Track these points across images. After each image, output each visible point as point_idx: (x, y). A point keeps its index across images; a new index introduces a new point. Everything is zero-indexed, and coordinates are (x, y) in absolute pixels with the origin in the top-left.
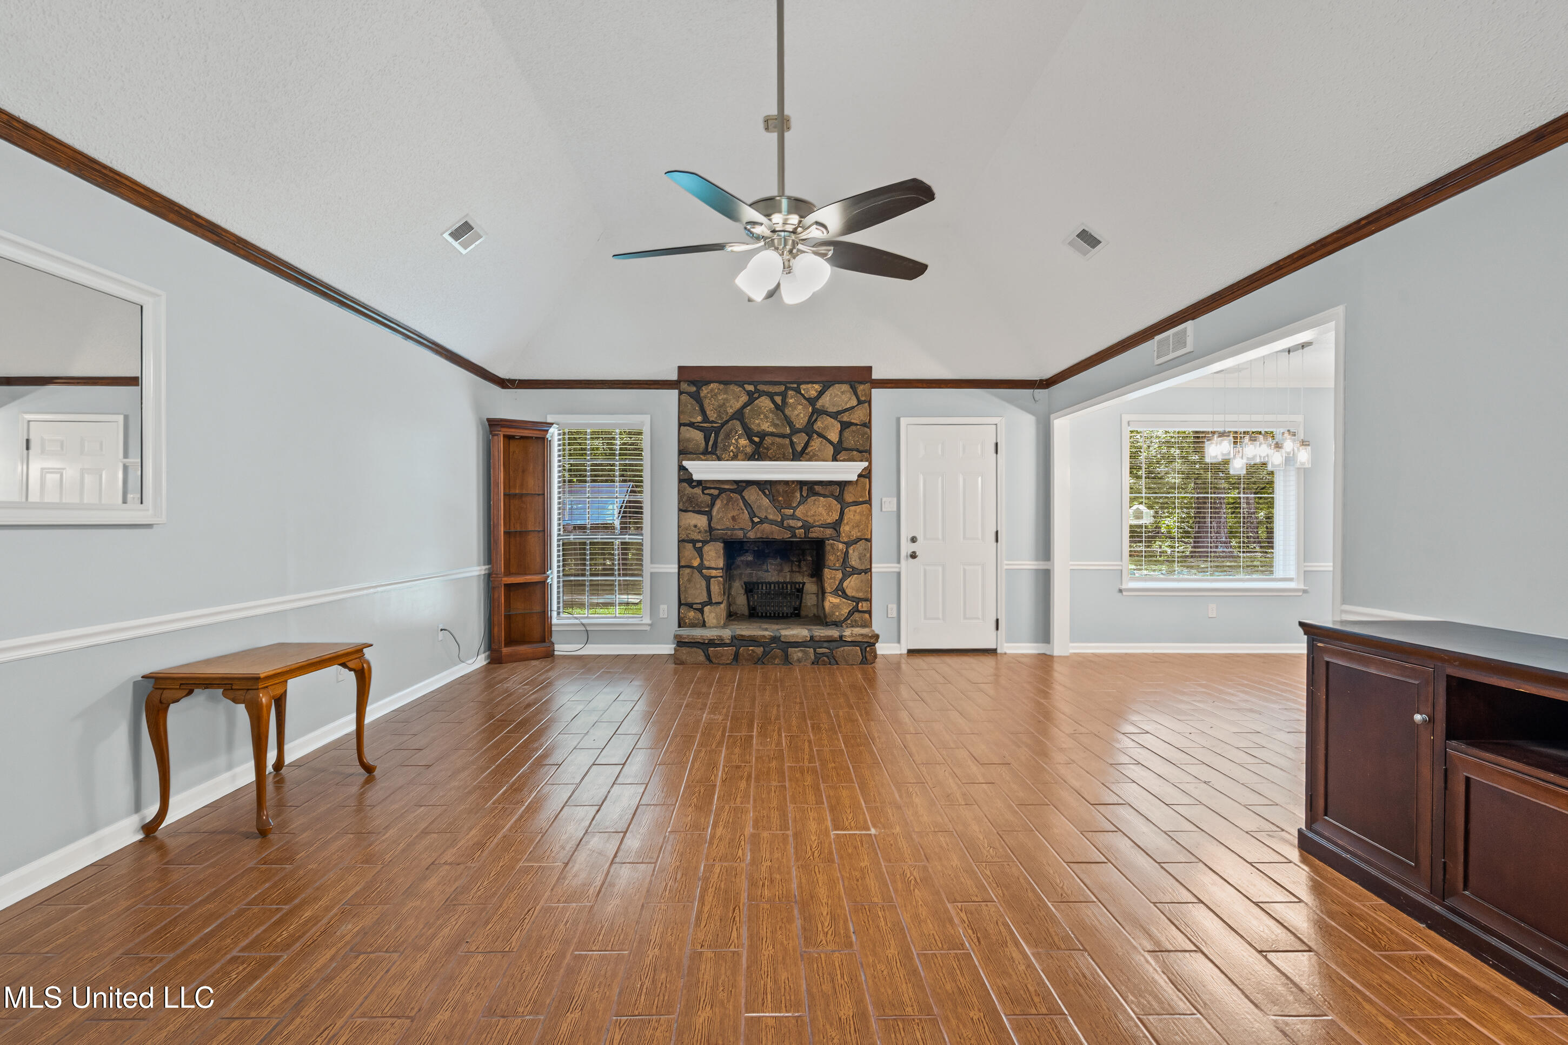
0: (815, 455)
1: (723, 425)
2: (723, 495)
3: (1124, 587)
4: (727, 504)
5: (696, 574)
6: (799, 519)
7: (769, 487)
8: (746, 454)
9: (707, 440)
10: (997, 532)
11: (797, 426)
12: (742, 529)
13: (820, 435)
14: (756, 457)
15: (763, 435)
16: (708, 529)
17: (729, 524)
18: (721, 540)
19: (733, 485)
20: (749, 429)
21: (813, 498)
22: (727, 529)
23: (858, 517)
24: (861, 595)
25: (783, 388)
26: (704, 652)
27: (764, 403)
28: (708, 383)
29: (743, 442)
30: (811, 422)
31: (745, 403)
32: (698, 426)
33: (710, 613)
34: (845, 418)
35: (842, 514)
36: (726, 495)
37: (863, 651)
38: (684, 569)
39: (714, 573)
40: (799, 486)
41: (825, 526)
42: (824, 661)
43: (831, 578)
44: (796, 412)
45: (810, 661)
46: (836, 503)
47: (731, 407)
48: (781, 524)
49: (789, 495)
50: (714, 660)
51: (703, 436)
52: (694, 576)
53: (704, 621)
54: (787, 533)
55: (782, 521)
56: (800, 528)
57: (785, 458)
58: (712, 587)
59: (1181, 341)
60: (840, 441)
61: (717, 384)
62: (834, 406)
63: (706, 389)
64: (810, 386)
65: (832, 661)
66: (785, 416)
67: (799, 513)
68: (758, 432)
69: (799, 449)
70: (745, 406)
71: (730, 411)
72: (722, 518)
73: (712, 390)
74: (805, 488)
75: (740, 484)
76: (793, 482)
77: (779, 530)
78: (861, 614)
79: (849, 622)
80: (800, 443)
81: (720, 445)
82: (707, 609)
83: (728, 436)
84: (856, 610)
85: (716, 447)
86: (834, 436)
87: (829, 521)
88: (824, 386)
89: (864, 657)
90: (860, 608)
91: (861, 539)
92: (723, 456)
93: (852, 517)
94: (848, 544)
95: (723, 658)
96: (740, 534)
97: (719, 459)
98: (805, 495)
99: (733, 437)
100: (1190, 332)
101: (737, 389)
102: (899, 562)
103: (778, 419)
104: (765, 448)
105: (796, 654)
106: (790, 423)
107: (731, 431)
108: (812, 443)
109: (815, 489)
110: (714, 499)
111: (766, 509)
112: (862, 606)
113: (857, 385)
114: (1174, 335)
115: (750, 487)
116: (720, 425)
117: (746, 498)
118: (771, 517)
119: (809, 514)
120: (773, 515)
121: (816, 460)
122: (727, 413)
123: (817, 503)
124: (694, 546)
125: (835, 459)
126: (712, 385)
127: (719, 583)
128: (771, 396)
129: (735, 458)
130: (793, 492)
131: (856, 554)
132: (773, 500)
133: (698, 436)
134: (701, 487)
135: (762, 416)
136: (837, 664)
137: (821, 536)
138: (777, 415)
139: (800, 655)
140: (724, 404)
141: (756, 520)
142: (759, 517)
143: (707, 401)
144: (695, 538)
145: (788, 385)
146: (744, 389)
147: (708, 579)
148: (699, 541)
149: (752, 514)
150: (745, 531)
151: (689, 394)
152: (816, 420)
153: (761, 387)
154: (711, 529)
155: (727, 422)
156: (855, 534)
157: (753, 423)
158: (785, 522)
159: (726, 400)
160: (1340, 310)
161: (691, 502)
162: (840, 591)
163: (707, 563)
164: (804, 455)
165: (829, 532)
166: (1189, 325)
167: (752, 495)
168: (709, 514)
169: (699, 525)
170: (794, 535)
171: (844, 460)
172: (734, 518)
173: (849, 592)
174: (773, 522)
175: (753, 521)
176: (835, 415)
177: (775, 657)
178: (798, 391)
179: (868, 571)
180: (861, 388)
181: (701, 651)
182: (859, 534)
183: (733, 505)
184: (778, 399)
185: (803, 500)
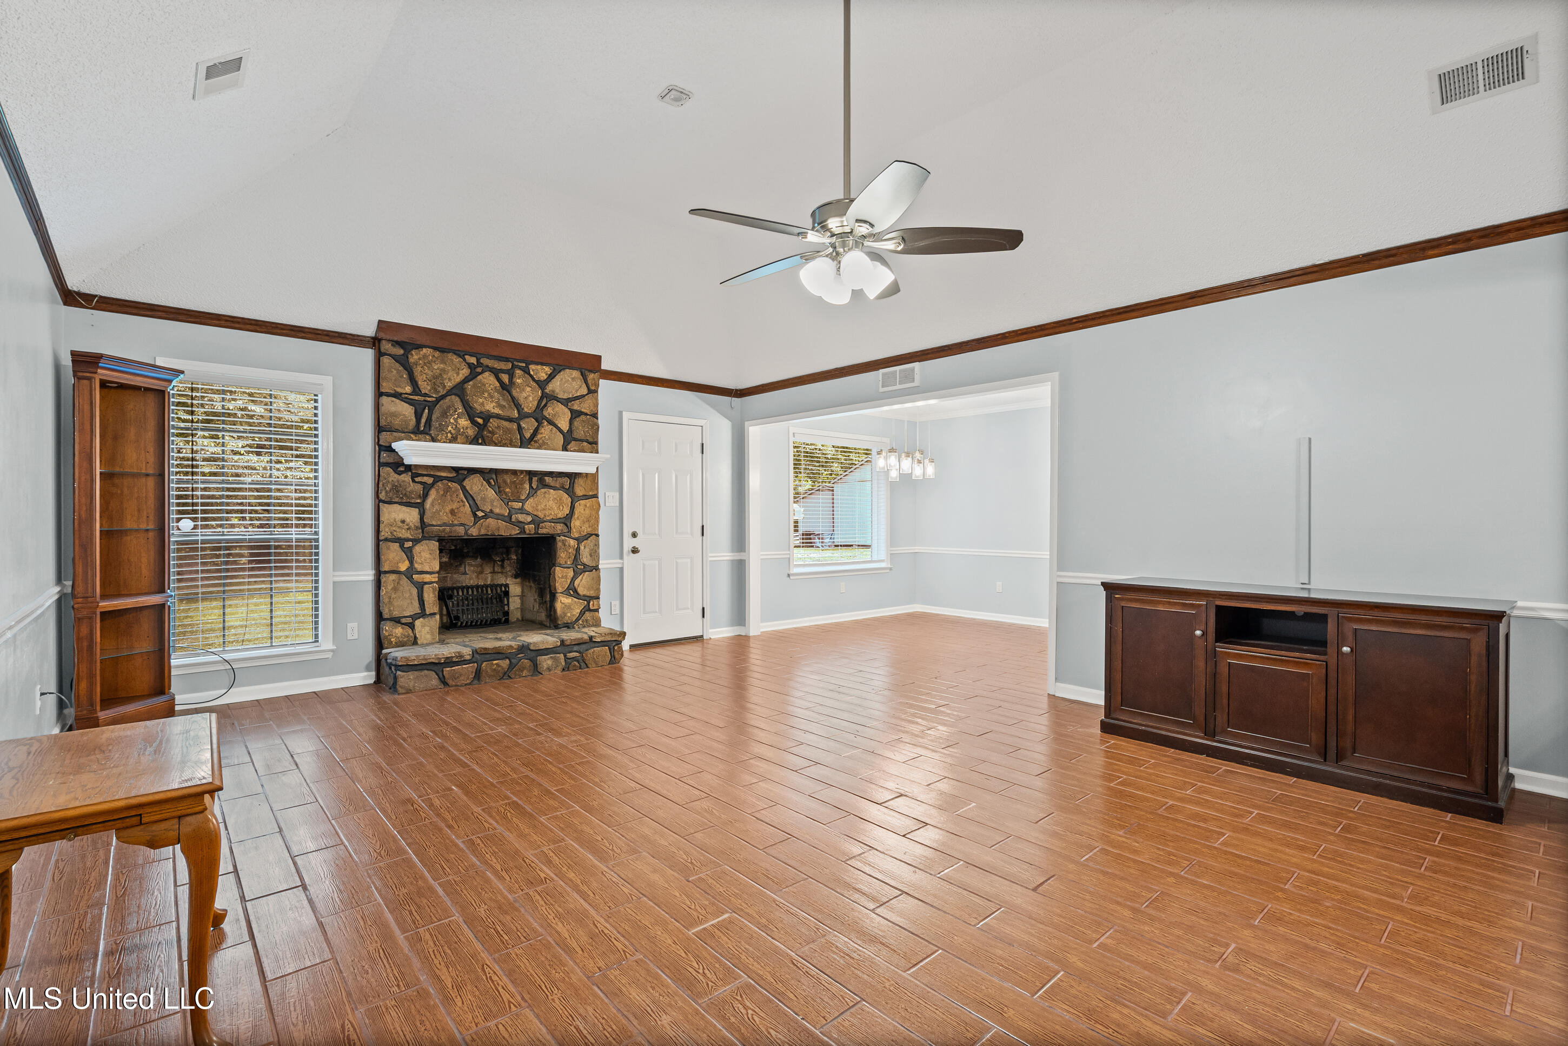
0: (544, 443)
1: (438, 400)
2: (439, 484)
3: (791, 572)
4: (444, 495)
5: (405, 581)
6: (528, 514)
7: (494, 476)
8: (467, 437)
9: (418, 416)
10: (703, 526)
11: (526, 410)
12: (462, 525)
13: (551, 423)
14: (480, 441)
15: (487, 417)
16: (419, 524)
17: (445, 517)
18: (436, 538)
19: (450, 472)
20: (471, 407)
21: (543, 490)
22: (445, 524)
23: (588, 512)
24: (592, 593)
25: (509, 365)
26: (437, 674)
27: (488, 379)
28: (419, 347)
29: (464, 422)
30: (540, 408)
31: (466, 377)
32: (406, 398)
33: (423, 626)
34: (576, 406)
35: (572, 508)
36: (443, 484)
37: (612, 651)
38: (387, 575)
39: (427, 578)
40: (528, 477)
41: (556, 521)
42: (575, 665)
43: (562, 577)
44: (524, 395)
45: (560, 668)
46: (567, 496)
47: (450, 380)
48: (508, 519)
49: (517, 486)
50: (450, 682)
51: (413, 411)
52: (401, 583)
53: (415, 638)
54: (514, 529)
55: (510, 516)
56: (529, 523)
57: (512, 445)
58: (426, 595)
59: (909, 377)
60: (570, 430)
61: (432, 350)
62: (564, 392)
63: (417, 354)
64: (539, 367)
65: (583, 664)
66: (513, 398)
67: (528, 506)
68: (481, 412)
69: (528, 435)
70: (466, 380)
71: (449, 385)
72: (438, 512)
73: (425, 356)
74: (535, 479)
75: (460, 472)
76: (522, 472)
77: (506, 526)
78: (592, 613)
79: (580, 622)
80: (528, 429)
81: (435, 424)
82: (418, 623)
83: (445, 414)
84: (587, 609)
85: (430, 426)
86: (564, 425)
87: (560, 515)
88: (554, 369)
89: (613, 656)
90: (591, 607)
91: (592, 535)
92: (439, 438)
93: (582, 511)
94: (579, 540)
95: (462, 678)
96: (461, 531)
97: (434, 440)
98: (535, 487)
99: (452, 415)
100: (917, 371)
101: (456, 360)
102: (621, 557)
103: (504, 399)
104: (490, 432)
105: (546, 662)
106: (518, 406)
107: (449, 407)
108: (542, 430)
109: (545, 480)
110: (427, 488)
111: (492, 502)
112: (593, 604)
113: (587, 373)
114: (900, 371)
115: (473, 476)
116: (434, 399)
117: (468, 488)
118: (497, 511)
119: (539, 508)
120: (502, 510)
121: (545, 449)
122: (445, 386)
123: (547, 496)
124: (402, 546)
125: (565, 449)
126: (424, 350)
127: (434, 589)
128: (496, 373)
129: (454, 440)
130: (522, 483)
131: (587, 550)
132: (499, 492)
133: (407, 411)
134: (410, 473)
135: (486, 395)
136: (588, 667)
137: (551, 532)
138: (503, 395)
139: (550, 662)
140: (441, 374)
141: (480, 514)
142: (482, 511)
143: (419, 368)
144: (403, 537)
145: (516, 363)
146: (465, 360)
147: (420, 587)
148: (408, 540)
149: (475, 508)
150: (467, 527)
151: (396, 358)
152: (545, 405)
153: (485, 361)
154: (423, 524)
155: (443, 397)
156: (586, 529)
157: (476, 402)
158: (513, 516)
159: (443, 370)
160: (1056, 375)
161: (398, 491)
162: (572, 591)
163: (418, 567)
164: (533, 443)
165: (560, 527)
166: (916, 365)
167: (475, 485)
168: (421, 506)
169: (408, 520)
170: (523, 531)
171: (574, 451)
172: (452, 512)
173: (581, 591)
174: (499, 517)
175: (475, 515)
176: (566, 402)
177: (522, 670)
178: (526, 371)
179: (596, 568)
180: (591, 376)
181: (434, 673)
182: (589, 530)
183: (451, 496)
184: (505, 378)
185: (533, 492)
